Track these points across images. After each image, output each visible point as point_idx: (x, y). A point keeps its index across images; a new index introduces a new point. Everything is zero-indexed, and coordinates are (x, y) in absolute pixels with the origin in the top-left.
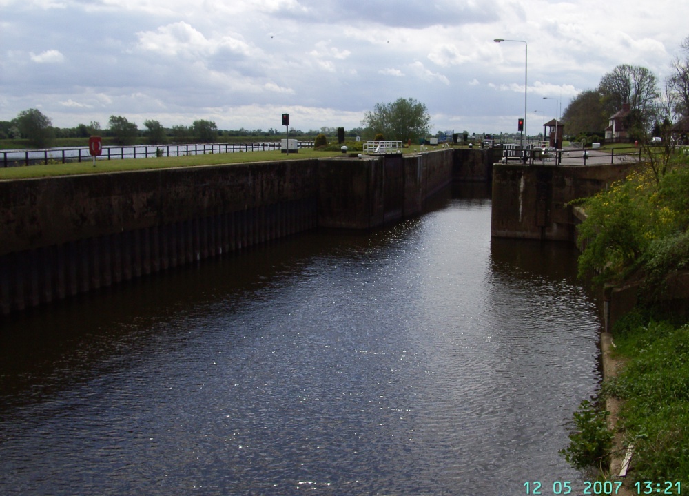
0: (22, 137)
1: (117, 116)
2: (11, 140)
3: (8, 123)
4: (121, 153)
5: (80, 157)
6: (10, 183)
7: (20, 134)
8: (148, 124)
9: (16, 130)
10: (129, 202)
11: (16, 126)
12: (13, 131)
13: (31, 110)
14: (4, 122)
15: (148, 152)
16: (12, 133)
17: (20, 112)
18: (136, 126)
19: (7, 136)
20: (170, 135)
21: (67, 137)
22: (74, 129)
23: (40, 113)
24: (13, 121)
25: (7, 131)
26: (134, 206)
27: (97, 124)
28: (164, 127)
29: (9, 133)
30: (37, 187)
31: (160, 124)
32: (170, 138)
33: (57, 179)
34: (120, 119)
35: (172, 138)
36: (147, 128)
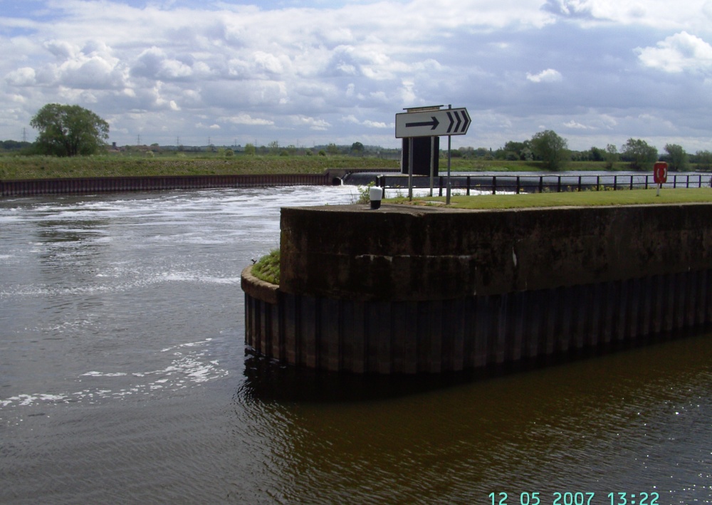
0: (534, 159)
1: (636, 139)
2: (523, 162)
3: (521, 144)
4: (673, 181)
5: (631, 184)
6: (581, 210)
7: (532, 156)
8: (668, 148)
9: (528, 151)
10: (698, 238)
11: (528, 147)
12: (526, 152)
13: (546, 131)
14: (516, 143)
15: (702, 181)
16: (524, 154)
17: (534, 134)
18: (656, 151)
19: (518, 157)
20: (692, 161)
21: (579, 160)
22: (586, 152)
23: (555, 135)
24: (526, 142)
25: (519, 153)
26: (704, 243)
27: (614, 147)
28: (686, 152)
29: (521, 154)
30: (607, 217)
31: (683, 149)
32: (692, 164)
33: (628, 208)
34: (639, 142)
35: (696, 165)
36: (668, 153)
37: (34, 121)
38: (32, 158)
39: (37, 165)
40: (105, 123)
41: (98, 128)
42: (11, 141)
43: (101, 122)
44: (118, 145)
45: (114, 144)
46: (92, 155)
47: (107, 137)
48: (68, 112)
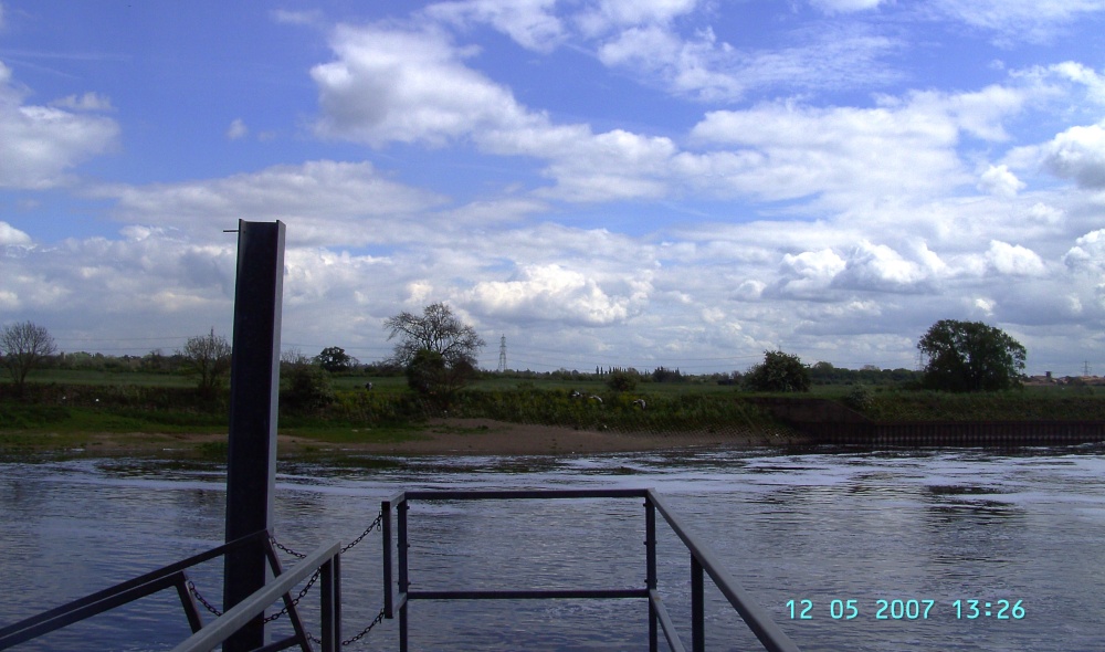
37: (923, 343)
38: (917, 394)
39: (922, 402)
40: (1020, 347)
41: (1009, 352)
42: (902, 370)
43: (1014, 345)
44: (1055, 376)
45: (1048, 374)
46: (1001, 391)
47: (1022, 366)
48: (968, 332)
